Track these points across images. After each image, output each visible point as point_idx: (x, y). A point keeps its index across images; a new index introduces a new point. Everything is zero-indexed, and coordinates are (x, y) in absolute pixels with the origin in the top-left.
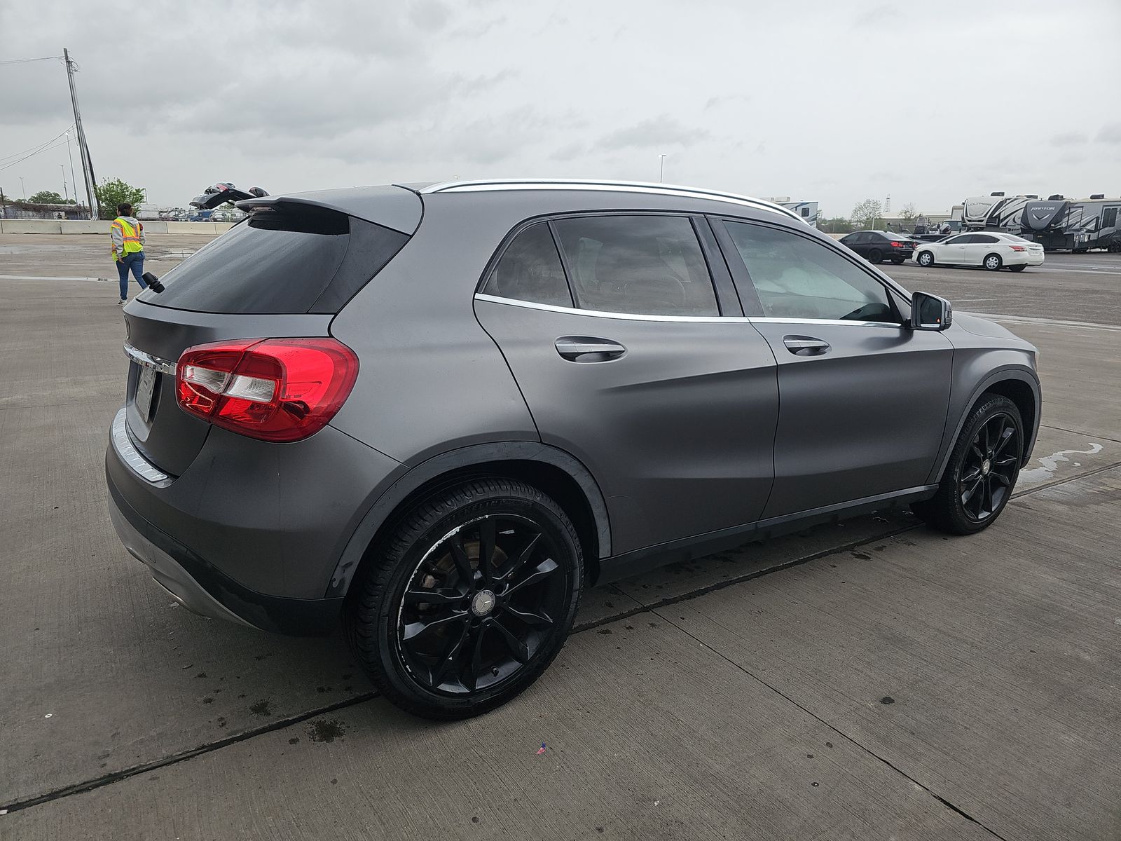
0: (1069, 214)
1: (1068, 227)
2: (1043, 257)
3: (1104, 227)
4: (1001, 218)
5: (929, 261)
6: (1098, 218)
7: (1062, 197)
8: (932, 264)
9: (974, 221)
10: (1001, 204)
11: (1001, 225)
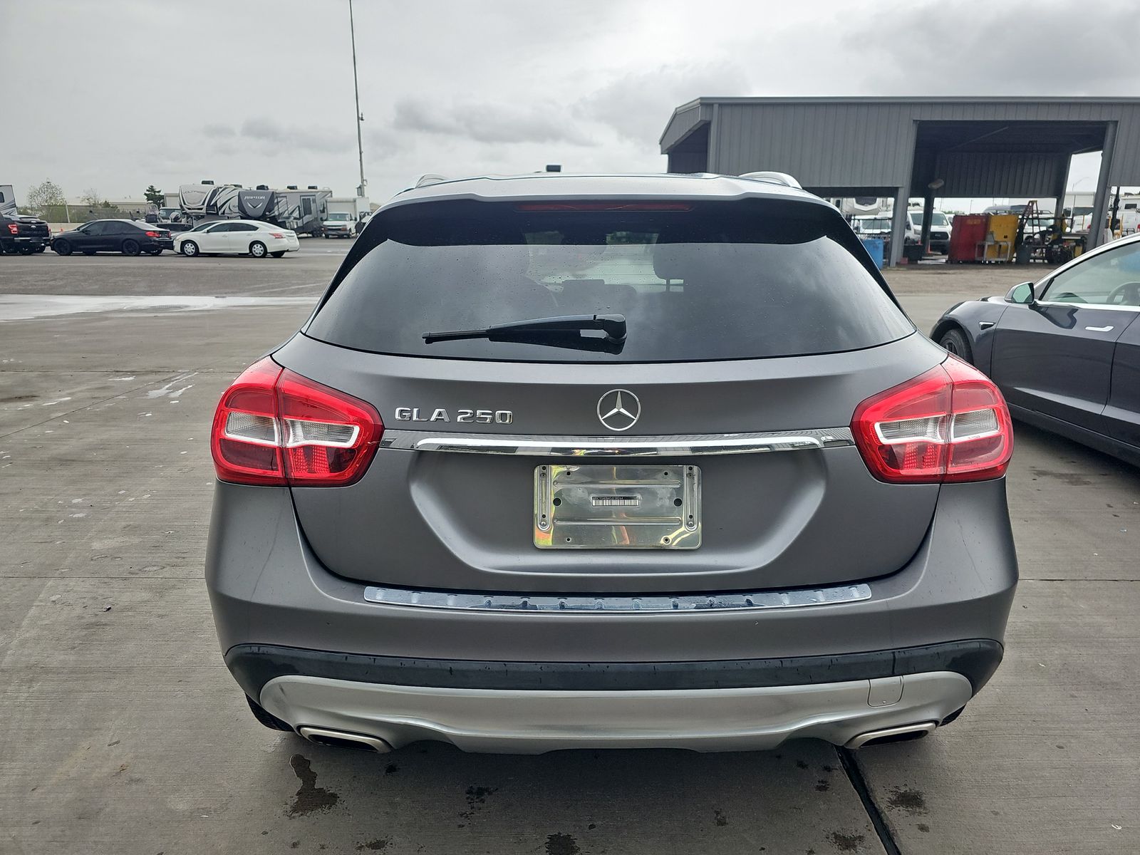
0: (278, 203)
1: (280, 214)
2: (297, 243)
3: (305, 215)
4: (218, 206)
5: (194, 251)
6: (299, 206)
7: (267, 187)
8: (197, 254)
9: (193, 209)
10: (214, 193)
11: (220, 213)
